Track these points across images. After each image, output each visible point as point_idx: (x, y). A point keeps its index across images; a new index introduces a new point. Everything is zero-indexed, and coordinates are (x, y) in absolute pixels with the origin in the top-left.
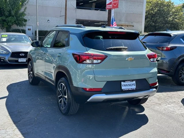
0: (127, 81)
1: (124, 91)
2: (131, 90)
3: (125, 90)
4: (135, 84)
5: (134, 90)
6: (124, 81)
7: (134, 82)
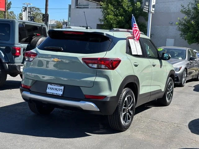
0: (54, 85)
1: (48, 94)
2: (55, 95)
3: (50, 93)
4: (63, 90)
5: (59, 96)
6: (51, 84)
7: (62, 88)
